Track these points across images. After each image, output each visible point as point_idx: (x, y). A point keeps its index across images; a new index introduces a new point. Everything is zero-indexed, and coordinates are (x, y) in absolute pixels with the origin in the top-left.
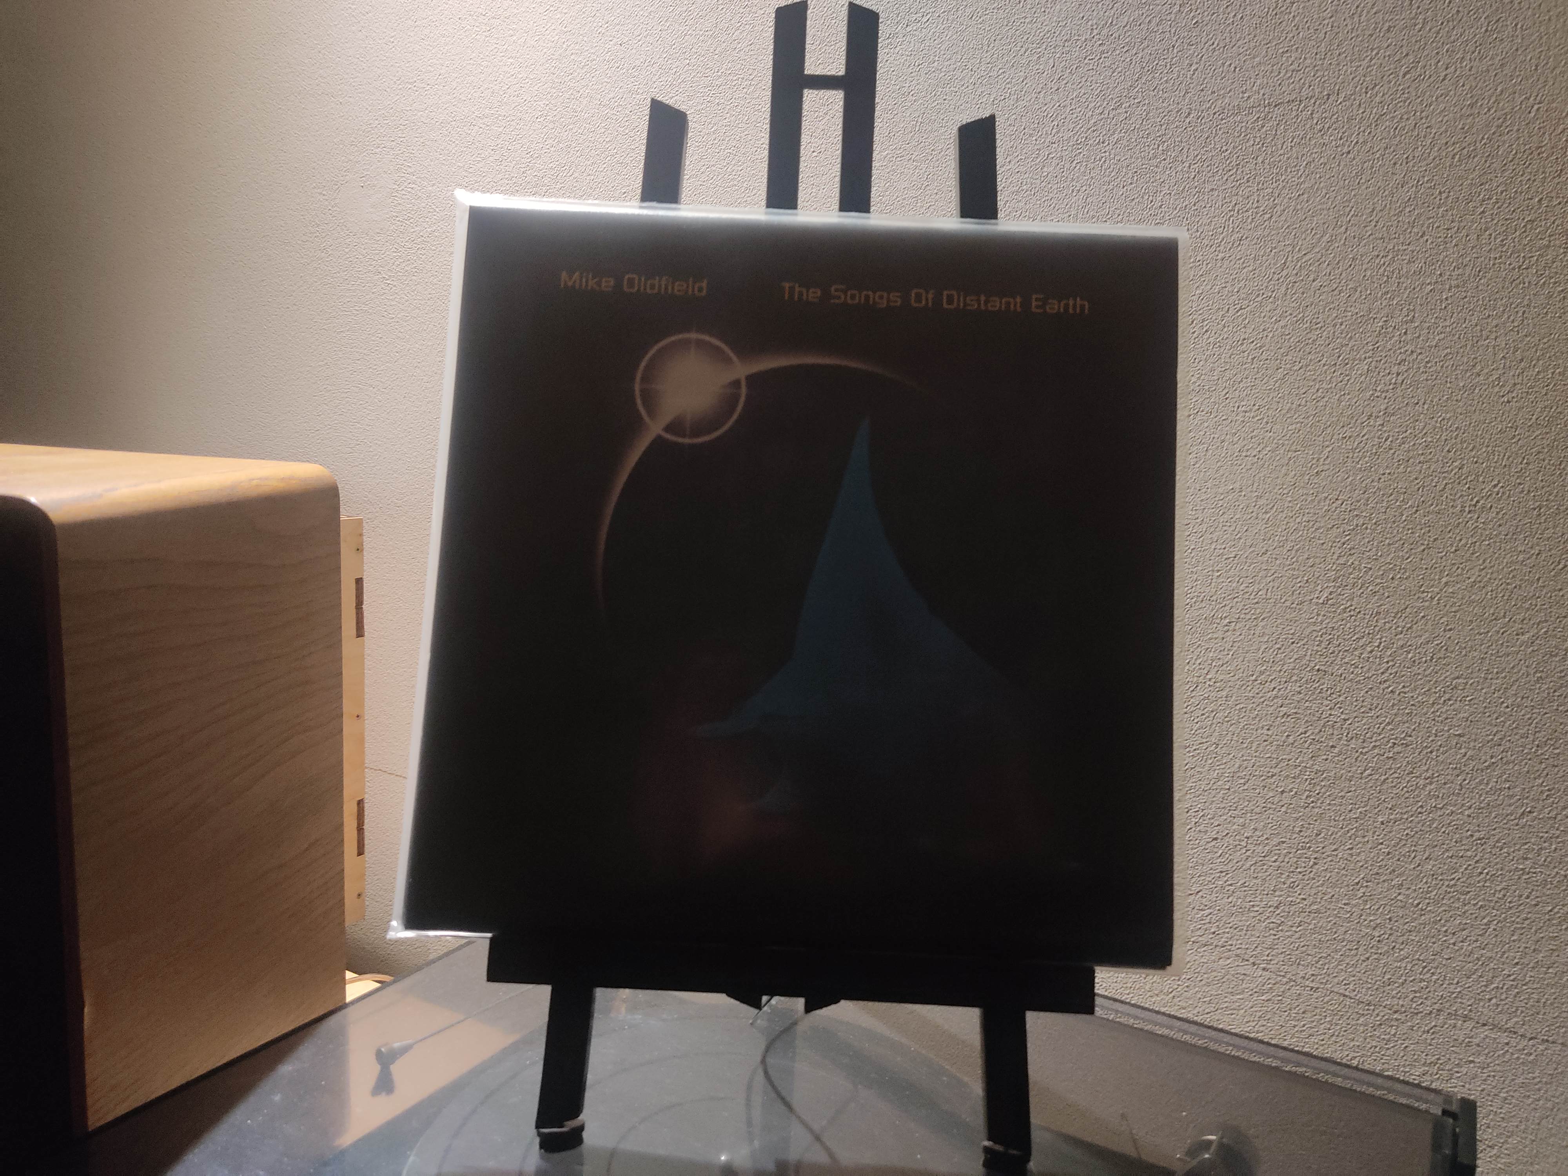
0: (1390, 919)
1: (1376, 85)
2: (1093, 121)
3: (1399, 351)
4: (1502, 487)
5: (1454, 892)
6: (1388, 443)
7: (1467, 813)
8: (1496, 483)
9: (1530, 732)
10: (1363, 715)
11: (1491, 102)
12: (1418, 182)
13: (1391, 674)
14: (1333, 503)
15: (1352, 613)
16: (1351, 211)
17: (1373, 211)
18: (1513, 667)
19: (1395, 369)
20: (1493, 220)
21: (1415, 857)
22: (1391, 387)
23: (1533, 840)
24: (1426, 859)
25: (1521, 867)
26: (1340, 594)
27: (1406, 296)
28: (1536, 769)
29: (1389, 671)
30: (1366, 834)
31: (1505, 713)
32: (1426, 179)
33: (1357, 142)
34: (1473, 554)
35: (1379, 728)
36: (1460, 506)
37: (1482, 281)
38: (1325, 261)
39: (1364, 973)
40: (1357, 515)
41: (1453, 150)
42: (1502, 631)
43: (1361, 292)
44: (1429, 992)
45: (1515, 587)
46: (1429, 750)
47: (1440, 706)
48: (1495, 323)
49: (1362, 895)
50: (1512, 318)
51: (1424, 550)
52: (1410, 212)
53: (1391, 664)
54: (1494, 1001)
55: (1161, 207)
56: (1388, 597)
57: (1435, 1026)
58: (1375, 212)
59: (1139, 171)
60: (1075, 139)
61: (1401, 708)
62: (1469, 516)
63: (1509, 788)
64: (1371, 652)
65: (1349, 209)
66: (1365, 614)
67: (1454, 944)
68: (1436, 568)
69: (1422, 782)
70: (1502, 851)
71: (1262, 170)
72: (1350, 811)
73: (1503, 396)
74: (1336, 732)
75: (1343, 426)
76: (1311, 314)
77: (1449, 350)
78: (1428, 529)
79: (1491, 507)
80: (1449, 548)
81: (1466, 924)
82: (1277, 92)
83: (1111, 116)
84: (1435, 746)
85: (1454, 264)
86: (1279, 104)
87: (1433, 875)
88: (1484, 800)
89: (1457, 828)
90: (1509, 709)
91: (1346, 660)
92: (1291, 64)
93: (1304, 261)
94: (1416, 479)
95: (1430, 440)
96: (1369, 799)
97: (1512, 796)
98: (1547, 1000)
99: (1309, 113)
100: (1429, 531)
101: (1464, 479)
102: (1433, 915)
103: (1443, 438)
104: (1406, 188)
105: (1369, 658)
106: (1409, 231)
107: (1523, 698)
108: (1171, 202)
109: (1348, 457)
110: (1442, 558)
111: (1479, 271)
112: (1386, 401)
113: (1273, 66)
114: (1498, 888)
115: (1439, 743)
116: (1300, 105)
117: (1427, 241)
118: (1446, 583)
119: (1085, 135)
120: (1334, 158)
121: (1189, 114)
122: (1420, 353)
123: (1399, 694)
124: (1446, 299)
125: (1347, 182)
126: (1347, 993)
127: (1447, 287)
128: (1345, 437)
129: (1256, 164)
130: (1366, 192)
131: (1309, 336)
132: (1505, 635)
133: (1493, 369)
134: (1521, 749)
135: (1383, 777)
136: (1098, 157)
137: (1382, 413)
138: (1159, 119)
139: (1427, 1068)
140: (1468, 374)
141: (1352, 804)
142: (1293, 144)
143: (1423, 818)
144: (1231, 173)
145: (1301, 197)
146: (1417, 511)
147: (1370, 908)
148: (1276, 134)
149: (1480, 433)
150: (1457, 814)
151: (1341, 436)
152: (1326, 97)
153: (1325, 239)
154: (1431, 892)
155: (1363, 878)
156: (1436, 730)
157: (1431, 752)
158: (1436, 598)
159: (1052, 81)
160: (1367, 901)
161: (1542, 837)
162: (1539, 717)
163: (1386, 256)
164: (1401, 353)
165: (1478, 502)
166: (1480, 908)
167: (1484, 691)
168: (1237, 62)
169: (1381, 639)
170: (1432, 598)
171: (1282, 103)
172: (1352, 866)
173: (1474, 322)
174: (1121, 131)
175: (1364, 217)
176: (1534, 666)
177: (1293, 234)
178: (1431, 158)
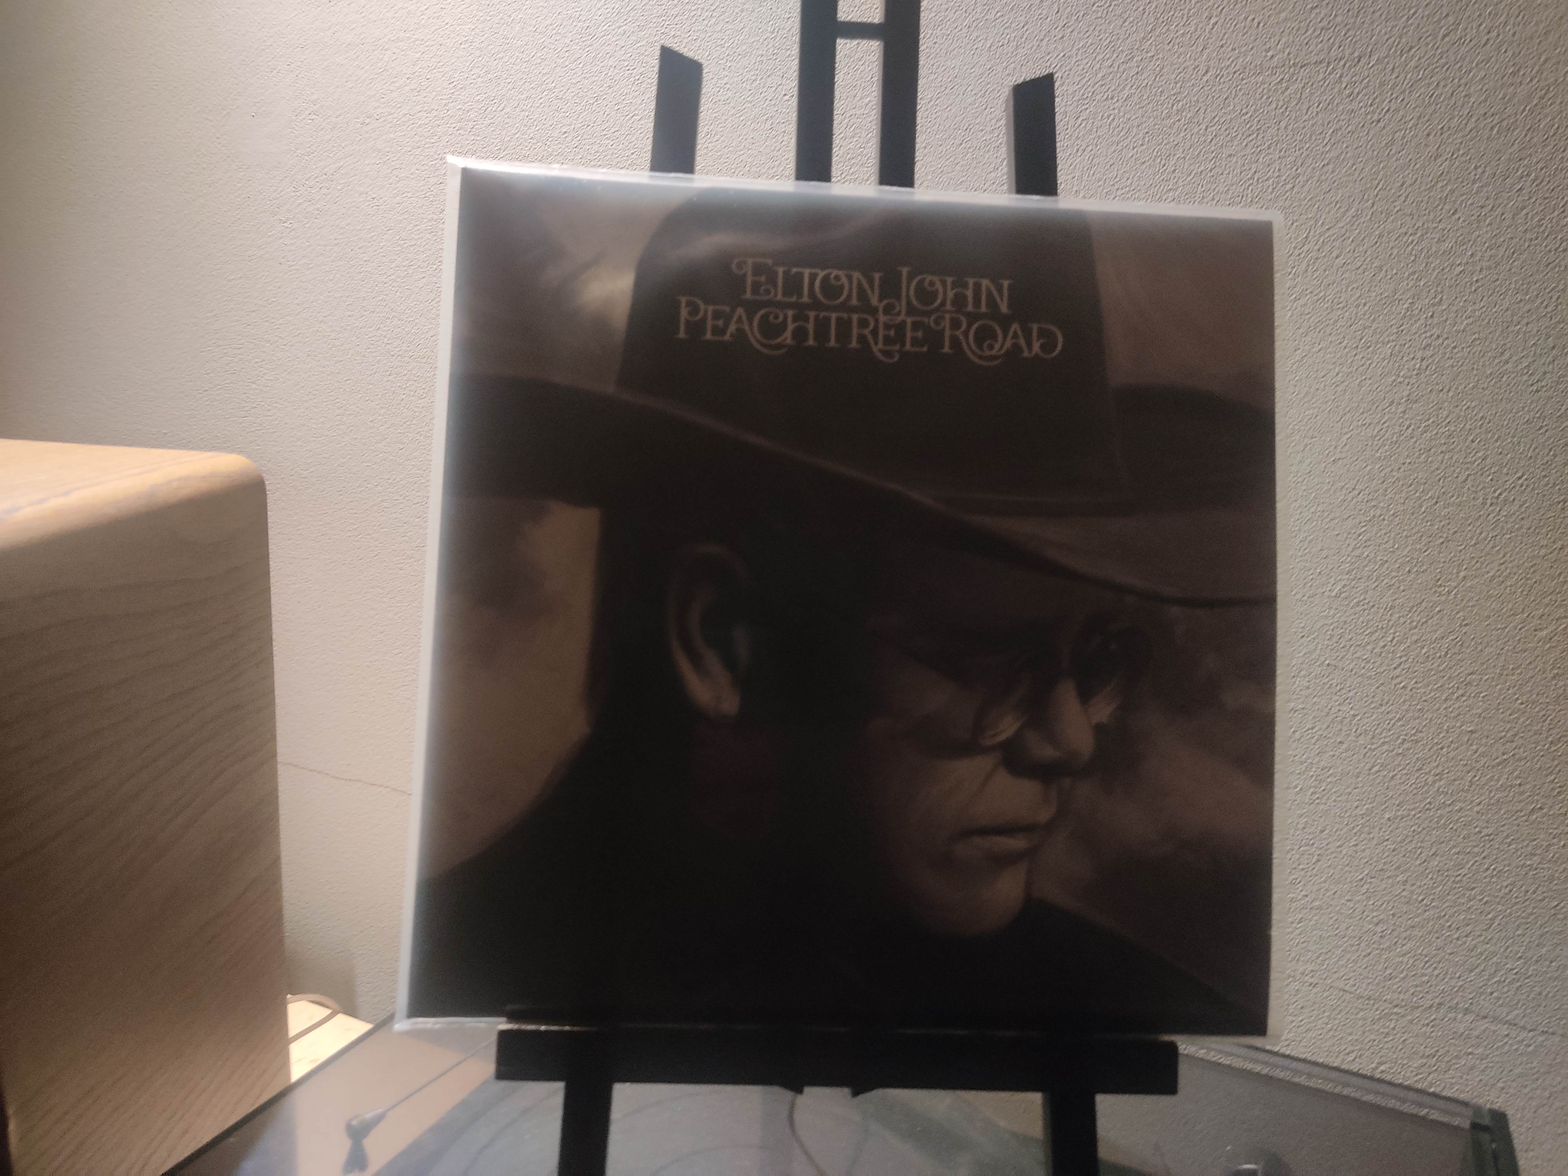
0: (1394, 915)
1: (1411, 48)
2: (1100, 75)
3: (1424, 336)
4: (1526, 479)
5: (1459, 888)
6: (1410, 431)
7: (1476, 809)
8: (1520, 475)
9: (1544, 729)
10: (1373, 710)
11: (1534, 71)
12: (1452, 155)
13: (1404, 669)
14: (1350, 492)
15: (1365, 607)
16: (1379, 184)
17: (1402, 185)
18: (1530, 663)
19: (1419, 355)
20: (1530, 198)
21: (1421, 853)
22: (1415, 372)
23: (1542, 836)
24: (1433, 855)
25: (1528, 863)
26: (1353, 587)
27: (1433, 277)
28: (1548, 766)
29: (1402, 667)
30: (1371, 831)
31: (1519, 710)
32: (1461, 152)
33: (1388, 110)
34: (1493, 547)
35: (1389, 724)
36: (1481, 498)
37: (1516, 263)
38: (1349, 238)
39: (1365, 968)
40: (1374, 506)
41: (1492, 121)
42: (1519, 627)
43: (1386, 272)
44: (1431, 986)
45: (1536, 582)
46: (1440, 746)
47: (1452, 702)
48: (1527, 307)
49: (1365, 891)
50: (1545, 303)
51: (1442, 543)
52: (1442, 187)
53: (1404, 659)
54: (1495, 994)
55: (1174, 171)
56: (1403, 591)
57: (1435, 1019)
58: (1405, 186)
59: (1151, 133)
60: (1081, 93)
61: (1413, 703)
62: (1491, 508)
63: (1520, 785)
64: (1384, 646)
65: (1377, 182)
66: (1378, 608)
67: (1458, 939)
68: (1454, 562)
69: (1431, 779)
70: (1511, 847)
71: (1284, 136)
72: (1357, 807)
73: (1532, 385)
74: (1344, 728)
75: (1363, 413)
76: (1333, 293)
77: (1476, 336)
78: (1448, 521)
79: (1514, 500)
80: (1469, 541)
81: (1470, 919)
82: (1304, 53)
83: (1121, 69)
84: (1446, 743)
85: (1487, 245)
86: (1305, 65)
87: (1439, 871)
88: (1494, 797)
89: (1464, 825)
90: (1523, 706)
91: (1357, 655)
92: (1320, 22)
93: (1327, 236)
94: (1437, 469)
95: (1453, 429)
96: (1376, 796)
97: (1523, 793)
98: (1549, 992)
99: (1338, 75)
100: (1449, 524)
101: (1487, 470)
102: (1438, 910)
103: (1468, 427)
104: (1439, 161)
105: (1381, 652)
106: (1440, 208)
107: (1538, 695)
108: (1186, 167)
109: (1367, 445)
110: (1461, 551)
111: (1513, 253)
112: (1409, 387)
113: (1300, 22)
114: (1505, 884)
115: (1451, 739)
116: (1328, 67)
117: (1459, 219)
118: (1465, 577)
119: (1093, 90)
120: (1363, 126)
121: (1207, 72)
122: (1447, 338)
123: (1411, 690)
124: (1477, 281)
125: (1375, 153)
126: (1347, 988)
127: (1479, 268)
128: (1365, 424)
129: (1278, 129)
130: (1395, 164)
131: (1330, 316)
132: (1522, 630)
133: (1523, 356)
134: (1534, 745)
135: (1391, 774)
136: (1106, 114)
137: (1404, 400)
138: (1174, 76)
139: (1425, 1061)
140: (1497, 361)
141: (1358, 800)
142: (1319, 109)
143: (1431, 814)
144: (1251, 138)
145: (1325, 169)
146: (1437, 502)
147: (1373, 904)
148: (1300, 98)
149: (1506, 423)
150: (1466, 811)
151: (1360, 423)
152: (1356, 60)
153: (1352, 212)
154: (1436, 887)
155: (1367, 875)
156: (1448, 726)
157: (1442, 748)
158: (1454, 593)
159: (1056, 28)
160: (1370, 897)
161: (1551, 833)
162: (1554, 714)
163: (1416, 234)
164: (1426, 338)
165: (1500, 494)
166: (1485, 904)
167: (1499, 687)
168: (1261, 17)
169: (1394, 633)
170: (1449, 593)
171: (1308, 64)
172: (1356, 863)
173: (1505, 307)
174: (1132, 87)
175: (1393, 191)
176: (1551, 662)
177: (1316, 206)
178: (1468, 129)
